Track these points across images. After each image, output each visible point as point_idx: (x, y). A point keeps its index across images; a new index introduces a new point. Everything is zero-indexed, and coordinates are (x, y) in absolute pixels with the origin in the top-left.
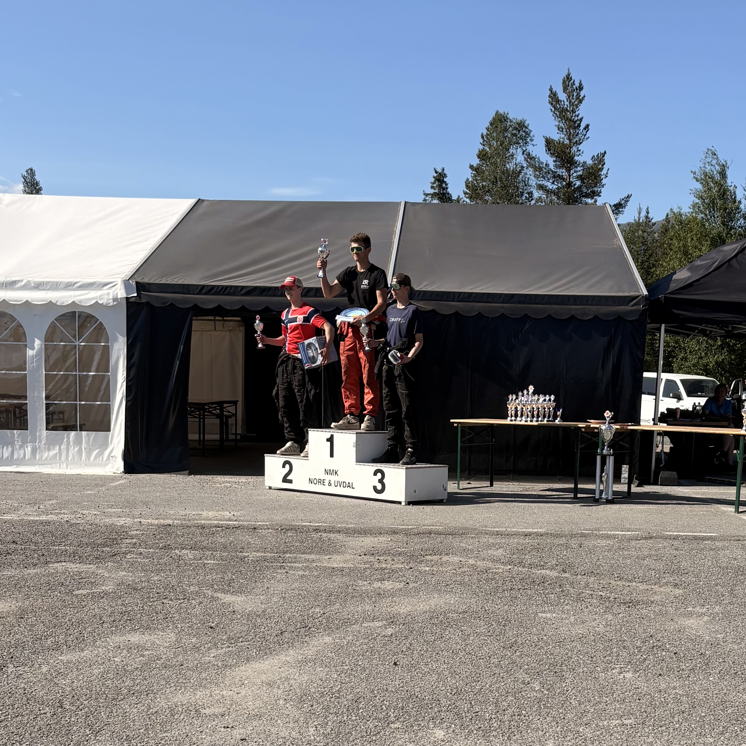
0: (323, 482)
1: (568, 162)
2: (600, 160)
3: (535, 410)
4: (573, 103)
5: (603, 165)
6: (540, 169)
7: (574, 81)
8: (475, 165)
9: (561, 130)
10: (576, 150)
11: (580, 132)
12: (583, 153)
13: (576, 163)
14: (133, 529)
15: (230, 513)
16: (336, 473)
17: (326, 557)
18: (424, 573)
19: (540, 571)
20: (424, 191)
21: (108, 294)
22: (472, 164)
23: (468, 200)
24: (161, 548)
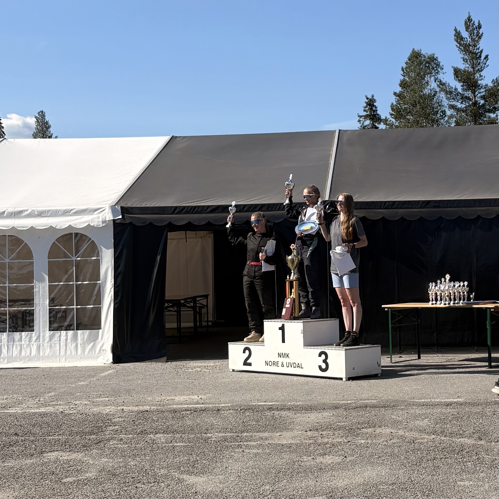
0: (277, 364)
1: (472, 86)
3: (452, 294)
4: (474, 40)
6: (451, 93)
7: (474, 22)
8: (398, 92)
9: (466, 61)
10: (479, 76)
11: (481, 62)
12: (484, 77)
13: (479, 86)
14: (116, 416)
15: (198, 396)
16: (287, 356)
17: (277, 434)
18: (360, 446)
19: (460, 439)
20: (358, 114)
21: (98, 217)
22: (395, 92)
23: (394, 120)
24: (139, 434)
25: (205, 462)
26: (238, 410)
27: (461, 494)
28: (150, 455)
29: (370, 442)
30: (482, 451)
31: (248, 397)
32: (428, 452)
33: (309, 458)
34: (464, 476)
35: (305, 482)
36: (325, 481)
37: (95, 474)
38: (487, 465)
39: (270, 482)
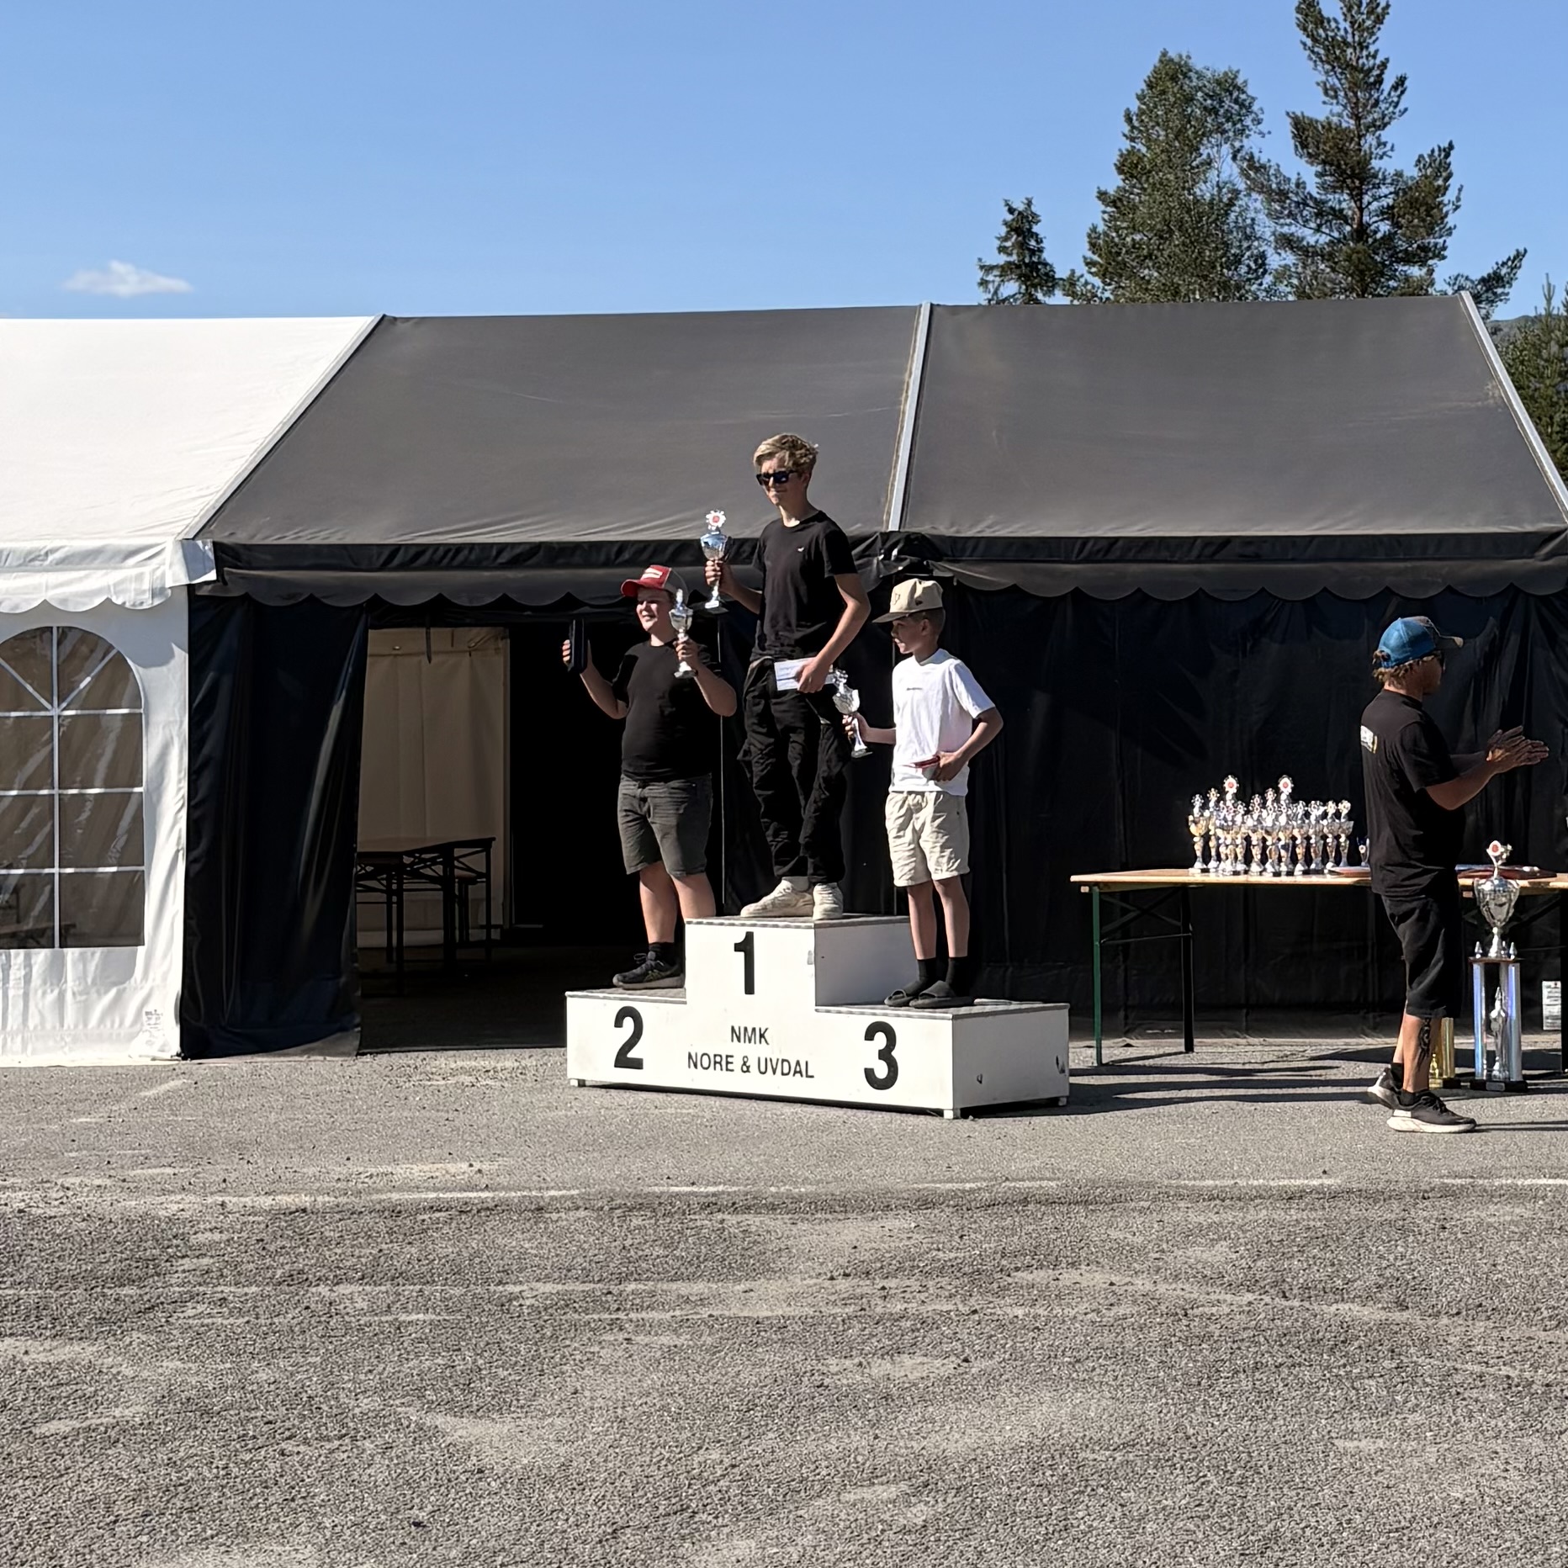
0: (727, 1063)
1: (1353, 176)
2: (1439, 165)
4: (1359, 25)
5: (1447, 179)
6: (1283, 195)
8: (1111, 191)
9: (1332, 93)
10: (1374, 143)
11: (1382, 98)
12: (1392, 149)
13: (1375, 176)
14: (202, 1226)
15: (471, 1165)
16: (762, 1036)
17: (738, 1287)
18: (1011, 1327)
19: (1335, 1306)
20: (980, 260)
21: (139, 577)
22: (1103, 189)
23: (1097, 281)
24: (280, 1284)
25: (506, 1373)
26: (602, 1208)
27: (1349, 1479)
28: (321, 1351)
29: (1041, 1311)
30: (1410, 1343)
31: (636, 1167)
32: (1235, 1346)
33: (848, 1362)
34: (1358, 1424)
35: (840, 1439)
36: (903, 1437)
37: (142, 1409)
38: (1428, 1389)
39: (721, 1438)
